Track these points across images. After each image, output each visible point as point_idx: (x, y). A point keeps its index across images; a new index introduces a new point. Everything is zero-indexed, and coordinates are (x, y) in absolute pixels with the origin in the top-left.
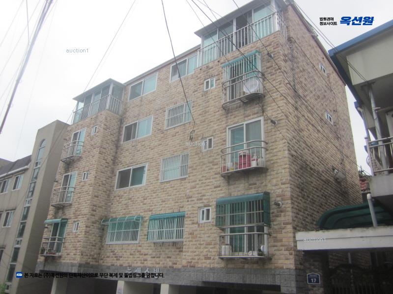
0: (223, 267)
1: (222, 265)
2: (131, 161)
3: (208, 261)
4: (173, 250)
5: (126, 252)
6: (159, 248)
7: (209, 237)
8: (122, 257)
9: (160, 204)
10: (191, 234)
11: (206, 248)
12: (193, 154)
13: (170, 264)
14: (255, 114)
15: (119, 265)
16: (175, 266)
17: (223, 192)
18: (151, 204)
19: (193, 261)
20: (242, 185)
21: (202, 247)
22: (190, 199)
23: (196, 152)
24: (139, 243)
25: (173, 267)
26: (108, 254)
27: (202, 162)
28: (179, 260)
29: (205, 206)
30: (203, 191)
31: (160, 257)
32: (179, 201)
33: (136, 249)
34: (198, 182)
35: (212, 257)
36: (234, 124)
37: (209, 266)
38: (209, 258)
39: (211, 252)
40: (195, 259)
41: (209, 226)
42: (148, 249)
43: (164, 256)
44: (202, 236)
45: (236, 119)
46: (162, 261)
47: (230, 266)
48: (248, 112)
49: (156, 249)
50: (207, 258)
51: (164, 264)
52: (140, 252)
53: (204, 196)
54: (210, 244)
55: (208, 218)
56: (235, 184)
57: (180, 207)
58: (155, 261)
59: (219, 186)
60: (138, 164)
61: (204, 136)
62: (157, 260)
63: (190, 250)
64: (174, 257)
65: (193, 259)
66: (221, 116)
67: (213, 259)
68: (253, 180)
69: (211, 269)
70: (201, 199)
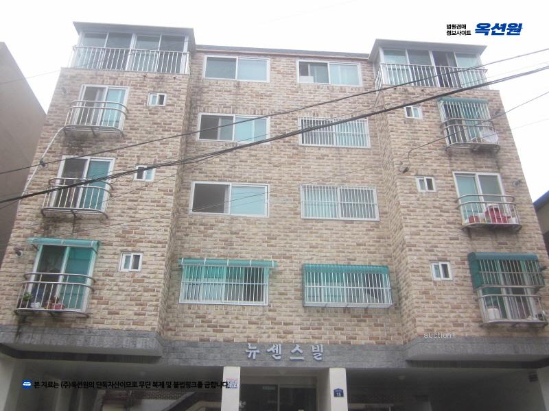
0: (484, 337)
1: (483, 333)
2: (227, 174)
3: (460, 329)
4: (345, 319)
5: (237, 318)
6: (316, 314)
7: (455, 298)
8: (228, 327)
9: (306, 249)
10: (424, 293)
11: (453, 312)
12: (405, 191)
13: (344, 338)
14: (488, 167)
15: (222, 340)
16: (352, 342)
17: (463, 246)
18: (288, 248)
19: (436, 329)
20: (489, 243)
21: (446, 310)
22: (413, 248)
23: (410, 189)
24: (269, 306)
25: (350, 344)
26: (189, 321)
27: (424, 205)
28: (360, 332)
29: (440, 260)
30: (433, 242)
31: (320, 329)
32: (346, 250)
33: (263, 315)
34: (421, 228)
35: (465, 324)
36: (462, 170)
37: (462, 334)
38: (461, 325)
39: (462, 317)
40: (438, 326)
41: (452, 285)
42: (291, 316)
43: (328, 327)
44: (444, 297)
45: (465, 166)
46: (325, 334)
47: (494, 334)
48: (479, 163)
49: (309, 316)
50: (456, 324)
51: (330, 339)
52: (275, 319)
53: (436, 247)
54: (458, 307)
55: (446, 275)
56: (479, 239)
57: (350, 259)
58: (310, 333)
59: (458, 239)
60: (246, 181)
61: (419, 173)
62: (316, 333)
63: (427, 314)
64: (349, 328)
65: (435, 326)
66: (442, 156)
67: (468, 326)
68: (503, 239)
69: (466, 338)
70: (432, 251)
